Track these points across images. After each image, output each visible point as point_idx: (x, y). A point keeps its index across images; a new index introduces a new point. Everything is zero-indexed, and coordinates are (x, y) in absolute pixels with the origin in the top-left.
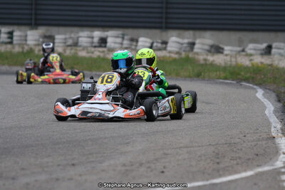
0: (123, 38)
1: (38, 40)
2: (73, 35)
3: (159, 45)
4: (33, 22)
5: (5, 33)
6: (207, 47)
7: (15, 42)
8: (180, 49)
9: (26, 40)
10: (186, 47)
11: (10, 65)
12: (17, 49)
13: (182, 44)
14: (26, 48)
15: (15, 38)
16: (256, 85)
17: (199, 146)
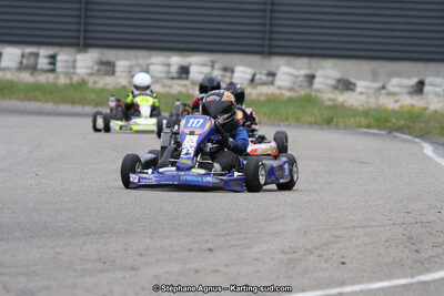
0: (213, 67)
1: (92, 68)
2: (141, 61)
3: (264, 78)
4: (81, 42)
5: (45, 57)
6: (332, 82)
7: (58, 70)
8: (294, 83)
9: (74, 67)
10: (301, 81)
11: (55, 102)
12: (62, 80)
13: (297, 77)
14: (75, 79)
15: (58, 64)
16: (417, 137)
17: (379, 226)
